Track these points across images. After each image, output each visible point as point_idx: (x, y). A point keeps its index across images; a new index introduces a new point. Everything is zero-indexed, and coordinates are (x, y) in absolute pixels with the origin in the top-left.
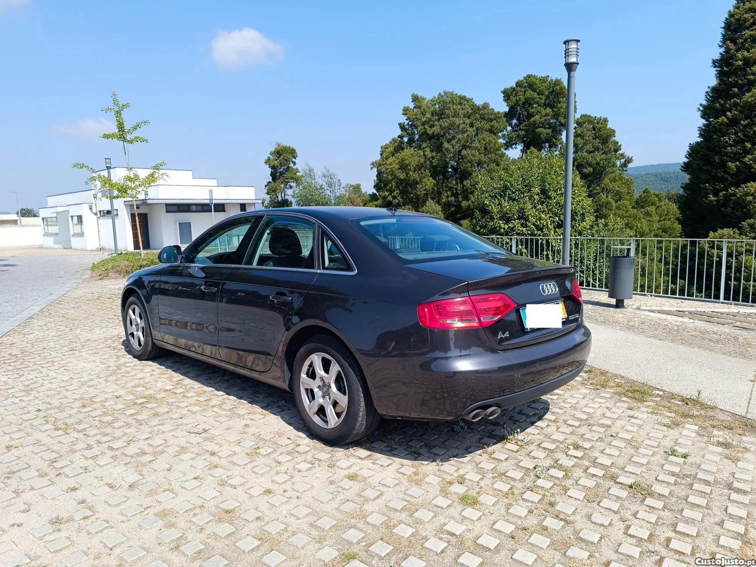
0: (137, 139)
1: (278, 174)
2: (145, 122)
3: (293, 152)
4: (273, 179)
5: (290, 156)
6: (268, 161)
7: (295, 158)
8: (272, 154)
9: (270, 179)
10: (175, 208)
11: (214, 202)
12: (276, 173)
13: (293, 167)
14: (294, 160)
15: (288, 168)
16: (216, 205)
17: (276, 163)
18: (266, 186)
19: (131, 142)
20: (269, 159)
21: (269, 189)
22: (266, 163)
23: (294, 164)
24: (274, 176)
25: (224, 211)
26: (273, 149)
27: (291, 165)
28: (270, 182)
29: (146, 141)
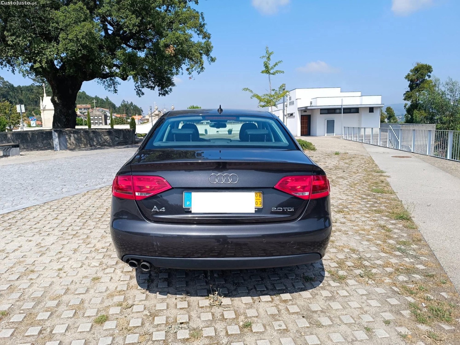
0: (277, 72)
1: (414, 85)
2: (280, 62)
3: (429, 69)
4: (410, 89)
5: (425, 71)
6: (407, 77)
7: (430, 72)
8: (411, 71)
9: (409, 89)
10: (326, 111)
11: (343, 107)
12: (413, 84)
13: (428, 79)
14: (429, 74)
15: (424, 80)
16: (344, 109)
17: (414, 77)
18: (404, 94)
19: (273, 74)
20: (409, 75)
21: (407, 97)
22: (406, 78)
23: (429, 76)
24: (411, 87)
25: (358, 112)
26: (412, 68)
27: (427, 78)
28: (408, 91)
29: (283, 72)
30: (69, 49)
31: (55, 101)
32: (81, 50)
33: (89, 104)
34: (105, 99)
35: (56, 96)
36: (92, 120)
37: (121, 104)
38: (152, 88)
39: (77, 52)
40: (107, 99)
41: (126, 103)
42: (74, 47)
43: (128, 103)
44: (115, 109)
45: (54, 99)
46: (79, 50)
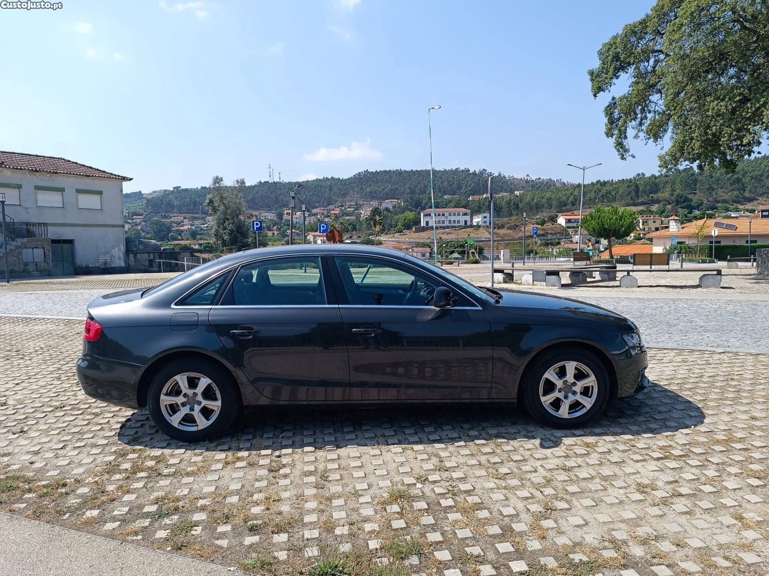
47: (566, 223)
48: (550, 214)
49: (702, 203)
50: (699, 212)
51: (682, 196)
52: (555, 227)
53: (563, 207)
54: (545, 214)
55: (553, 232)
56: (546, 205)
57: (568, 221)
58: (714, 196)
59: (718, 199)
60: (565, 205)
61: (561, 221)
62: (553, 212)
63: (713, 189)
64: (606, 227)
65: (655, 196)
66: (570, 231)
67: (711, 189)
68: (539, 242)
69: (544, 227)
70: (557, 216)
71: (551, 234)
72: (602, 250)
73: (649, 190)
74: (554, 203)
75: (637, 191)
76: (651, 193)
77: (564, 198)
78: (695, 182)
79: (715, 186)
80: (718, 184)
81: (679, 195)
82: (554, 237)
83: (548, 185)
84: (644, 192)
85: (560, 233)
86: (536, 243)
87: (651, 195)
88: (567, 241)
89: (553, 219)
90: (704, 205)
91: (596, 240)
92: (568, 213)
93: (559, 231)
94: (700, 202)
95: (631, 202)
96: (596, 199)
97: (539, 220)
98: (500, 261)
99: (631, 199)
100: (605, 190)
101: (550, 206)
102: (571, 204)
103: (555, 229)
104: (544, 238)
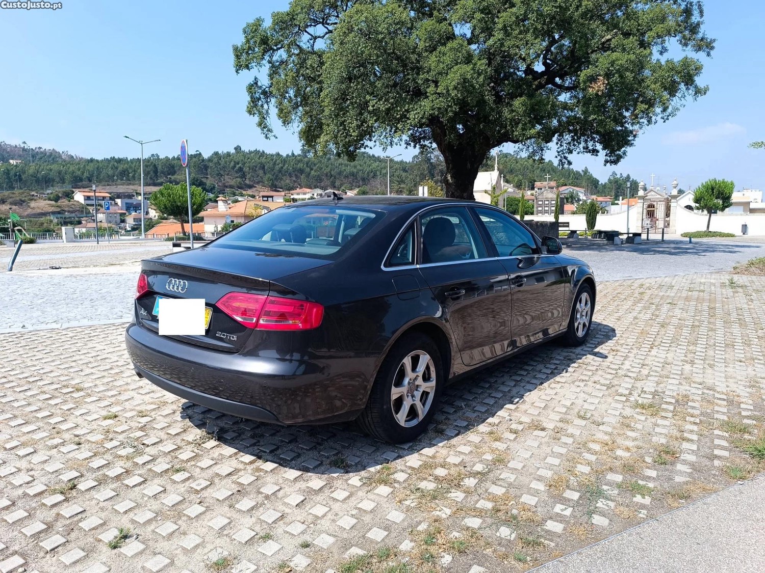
30: (436, 107)
31: (448, 180)
32: (451, 106)
33: (555, 181)
34: (583, 171)
35: (450, 172)
36: (540, 206)
37: (609, 180)
38: (595, 152)
39: (446, 110)
40: (586, 171)
41: (618, 176)
42: (442, 104)
43: (621, 177)
44: (596, 187)
45: (447, 177)
46: (448, 106)
47: (85, 200)
48: (64, 190)
49: (214, 187)
50: (213, 195)
51: (198, 180)
52: (73, 204)
53: (78, 182)
54: (58, 189)
55: (71, 209)
56: (57, 179)
57: (88, 198)
58: (223, 182)
59: (226, 184)
60: (81, 180)
61: (79, 197)
62: (67, 188)
63: (222, 176)
64: (179, 204)
65: (173, 178)
66: (91, 209)
67: (220, 175)
68: (55, 221)
69: (59, 203)
70: (73, 192)
71: (69, 212)
72: (129, 229)
73: (167, 171)
74: (67, 177)
75: (156, 172)
76: (169, 174)
77: (79, 173)
78: (206, 167)
79: (222, 172)
80: (225, 171)
81: (194, 178)
82: (73, 215)
83: (52, 157)
84: (162, 172)
85: (79, 211)
86: (51, 221)
87: (169, 176)
88: (90, 220)
89: (69, 195)
90: (216, 189)
91: (121, 219)
92: (85, 190)
93: (78, 209)
94: (212, 186)
95: (151, 182)
96: (114, 176)
97: (52, 196)
98: (61, 240)
99: (151, 178)
100: (121, 167)
101: (63, 181)
102: (87, 180)
103: (73, 206)
104: (61, 216)
